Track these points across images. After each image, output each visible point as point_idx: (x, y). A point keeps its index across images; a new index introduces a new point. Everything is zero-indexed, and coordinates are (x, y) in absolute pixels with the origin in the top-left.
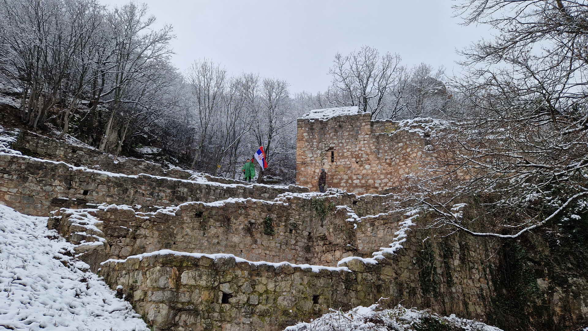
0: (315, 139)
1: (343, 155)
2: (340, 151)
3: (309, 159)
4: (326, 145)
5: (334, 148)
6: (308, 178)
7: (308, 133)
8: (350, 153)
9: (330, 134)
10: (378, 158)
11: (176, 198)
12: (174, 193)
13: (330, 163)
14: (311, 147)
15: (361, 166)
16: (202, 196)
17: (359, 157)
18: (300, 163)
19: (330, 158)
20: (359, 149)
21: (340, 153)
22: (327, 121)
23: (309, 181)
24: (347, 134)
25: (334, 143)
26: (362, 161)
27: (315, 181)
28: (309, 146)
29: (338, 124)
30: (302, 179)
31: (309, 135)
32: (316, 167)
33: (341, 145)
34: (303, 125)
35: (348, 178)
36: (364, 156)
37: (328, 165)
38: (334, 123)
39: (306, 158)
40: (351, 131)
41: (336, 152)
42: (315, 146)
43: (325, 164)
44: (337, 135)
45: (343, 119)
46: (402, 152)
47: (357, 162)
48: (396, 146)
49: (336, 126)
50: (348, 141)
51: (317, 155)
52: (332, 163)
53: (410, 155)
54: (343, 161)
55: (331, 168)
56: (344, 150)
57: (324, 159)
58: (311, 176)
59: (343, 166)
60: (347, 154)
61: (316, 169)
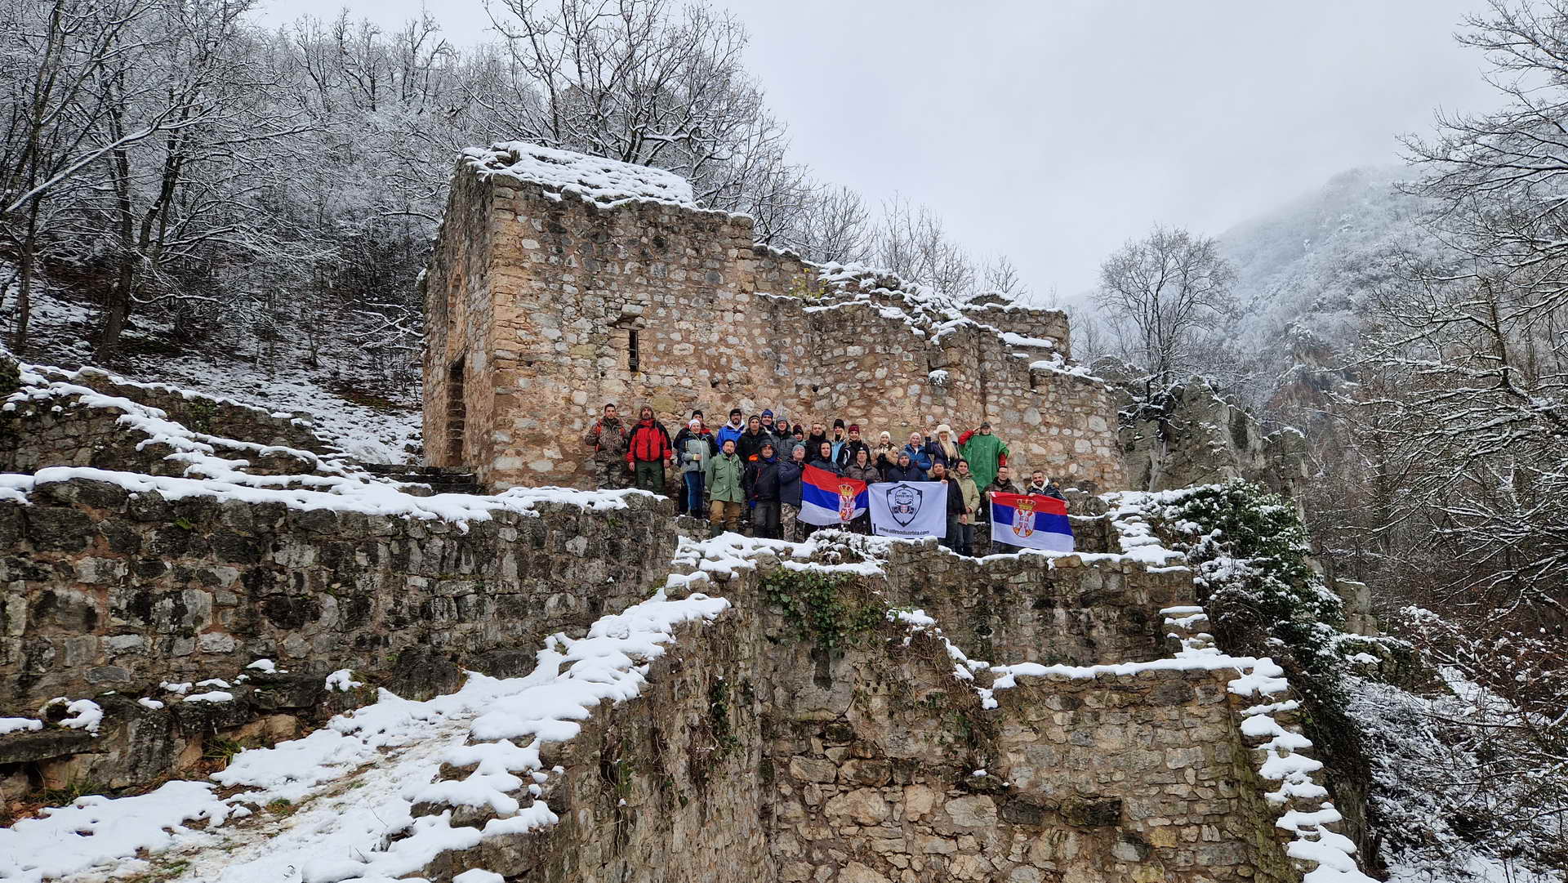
0: (571, 271)
1: (668, 353)
2: (660, 335)
3: (546, 347)
4: (612, 304)
5: (639, 320)
6: (544, 420)
7: (542, 242)
8: (692, 347)
9: (623, 262)
10: (777, 380)
13: (626, 376)
14: (555, 300)
15: (726, 398)
16: (378, 578)
18: (513, 356)
19: (625, 356)
20: (721, 339)
21: (658, 342)
22: (612, 212)
23: (548, 432)
24: (680, 275)
25: (639, 303)
26: (729, 383)
27: (574, 437)
28: (546, 297)
29: (651, 231)
30: (522, 423)
31: (543, 250)
33: (661, 312)
34: (522, 205)
36: (736, 365)
37: (617, 381)
38: (639, 224)
39: (533, 342)
40: (694, 270)
41: (643, 336)
42: (571, 301)
43: (609, 375)
44: (648, 271)
45: (667, 217)
46: (859, 375)
47: (714, 385)
48: (838, 352)
49: (644, 240)
50: (686, 302)
51: (578, 335)
52: (633, 376)
53: (887, 389)
54: (670, 372)
55: (629, 392)
56: (673, 332)
57: (602, 353)
58: (557, 416)
59: (670, 392)
60: (684, 350)
61: (575, 389)
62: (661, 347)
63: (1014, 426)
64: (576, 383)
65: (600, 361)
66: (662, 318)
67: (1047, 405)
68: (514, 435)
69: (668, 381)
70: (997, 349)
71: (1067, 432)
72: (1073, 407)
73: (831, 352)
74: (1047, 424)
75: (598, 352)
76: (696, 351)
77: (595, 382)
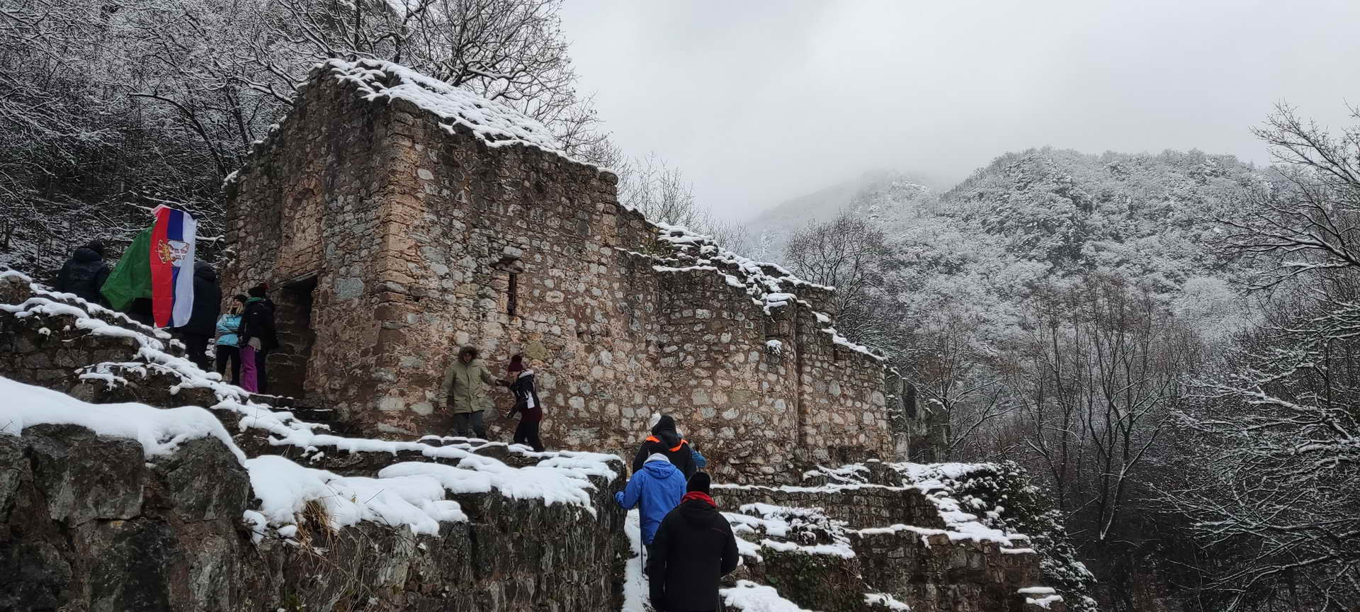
0: (459, 205)
1: (541, 299)
2: (536, 281)
3: (434, 283)
4: (495, 245)
5: (519, 264)
6: (428, 360)
7: (435, 172)
8: (562, 296)
9: (507, 204)
10: (632, 334)
13: (504, 319)
14: (445, 234)
15: (590, 349)
17: (584, 318)
18: (402, 289)
19: (505, 299)
20: (587, 290)
21: (534, 288)
24: (555, 223)
25: (519, 246)
26: (592, 334)
28: (437, 231)
29: (533, 175)
30: (407, 361)
31: (436, 181)
33: (538, 257)
34: (420, 134)
35: (554, 386)
36: (598, 317)
37: (496, 324)
38: (522, 167)
39: (423, 276)
40: (567, 219)
41: (522, 279)
42: (459, 237)
43: (490, 317)
44: (528, 216)
45: (546, 164)
46: (706, 338)
47: (579, 334)
48: (687, 313)
49: (527, 184)
50: (559, 250)
51: (464, 273)
52: (511, 320)
53: (731, 354)
54: (543, 319)
55: (507, 337)
56: (547, 278)
57: (485, 294)
58: (440, 356)
59: (542, 339)
60: (555, 297)
61: (459, 329)
62: (537, 293)
63: (821, 397)
64: (460, 323)
65: (482, 302)
66: (538, 264)
67: (845, 378)
68: (399, 374)
69: (542, 328)
70: (811, 323)
71: (858, 404)
72: (863, 381)
73: (680, 312)
74: (844, 396)
75: (481, 292)
76: (565, 298)
77: (476, 323)
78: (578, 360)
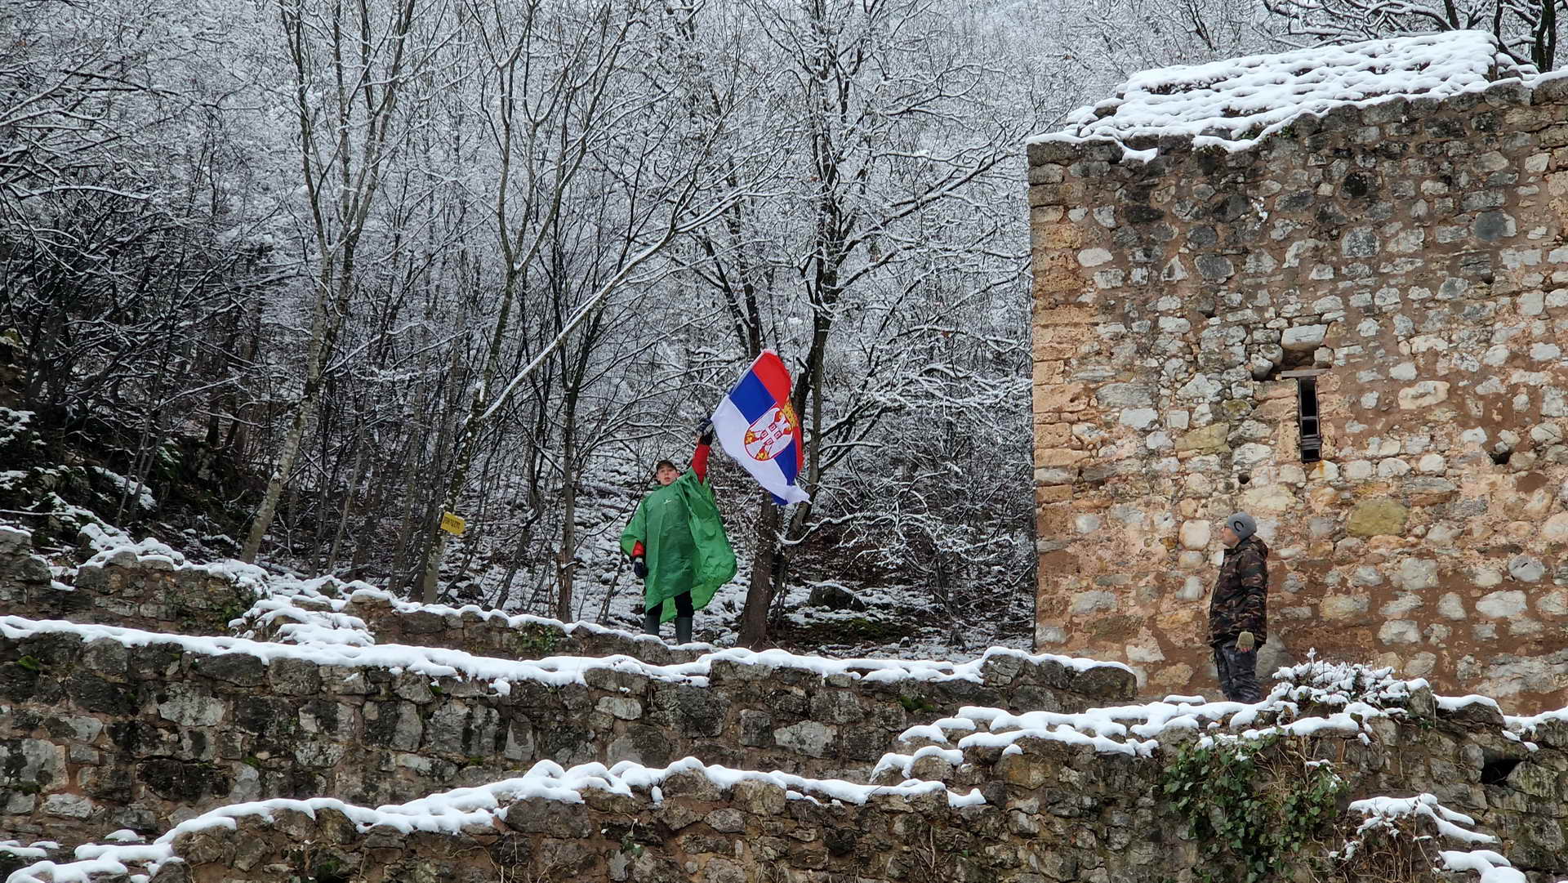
0: (1173, 288)
1: (1387, 408)
2: (1366, 376)
3: (1128, 447)
4: (1258, 335)
5: (1320, 355)
6: (1123, 591)
7: (1117, 247)
8: (1443, 387)
9: (1280, 246)
11: (145, 775)
12: (127, 738)
13: (1293, 473)
14: (1143, 351)
15: (1530, 483)
16: (335, 751)
17: (1511, 418)
18: (1064, 475)
19: (1290, 433)
20: (1513, 357)
21: (1361, 391)
22: (1255, 153)
23: (1134, 611)
24: (1411, 241)
25: (1319, 319)
26: (1538, 448)
27: (1185, 615)
28: (1127, 349)
29: (1340, 167)
30: (1084, 601)
31: (1120, 261)
32: (1188, 506)
33: (1368, 327)
34: (1077, 188)
35: (1432, 581)
36: (1553, 404)
37: (1274, 487)
38: (1312, 161)
39: (1104, 442)
40: (1445, 221)
41: (1328, 384)
42: (1175, 346)
43: (1257, 479)
44: (1337, 251)
45: (1374, 132)
47: (1499, 458)
49: (1326, 189)
50: (1426, 293)
51: (1191, 411)
52: (1308, 471)
54: (1392, 447)
55: (1300, 506)
56: (1396, 363)
57: (1240, 437)
58: (1150, 577)
59: (1393, 489)
60: (1422, 395)
61: (1186, 518)
62: (1369, 400)
65: (1237, 453)
66: (1368, 340)
68: (1069, 628)
69: (1388, 468)
75: (1232, 436)
76: (1451, 392)
77: (1225, 497)
78: (1497, 513)
